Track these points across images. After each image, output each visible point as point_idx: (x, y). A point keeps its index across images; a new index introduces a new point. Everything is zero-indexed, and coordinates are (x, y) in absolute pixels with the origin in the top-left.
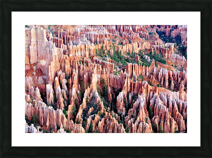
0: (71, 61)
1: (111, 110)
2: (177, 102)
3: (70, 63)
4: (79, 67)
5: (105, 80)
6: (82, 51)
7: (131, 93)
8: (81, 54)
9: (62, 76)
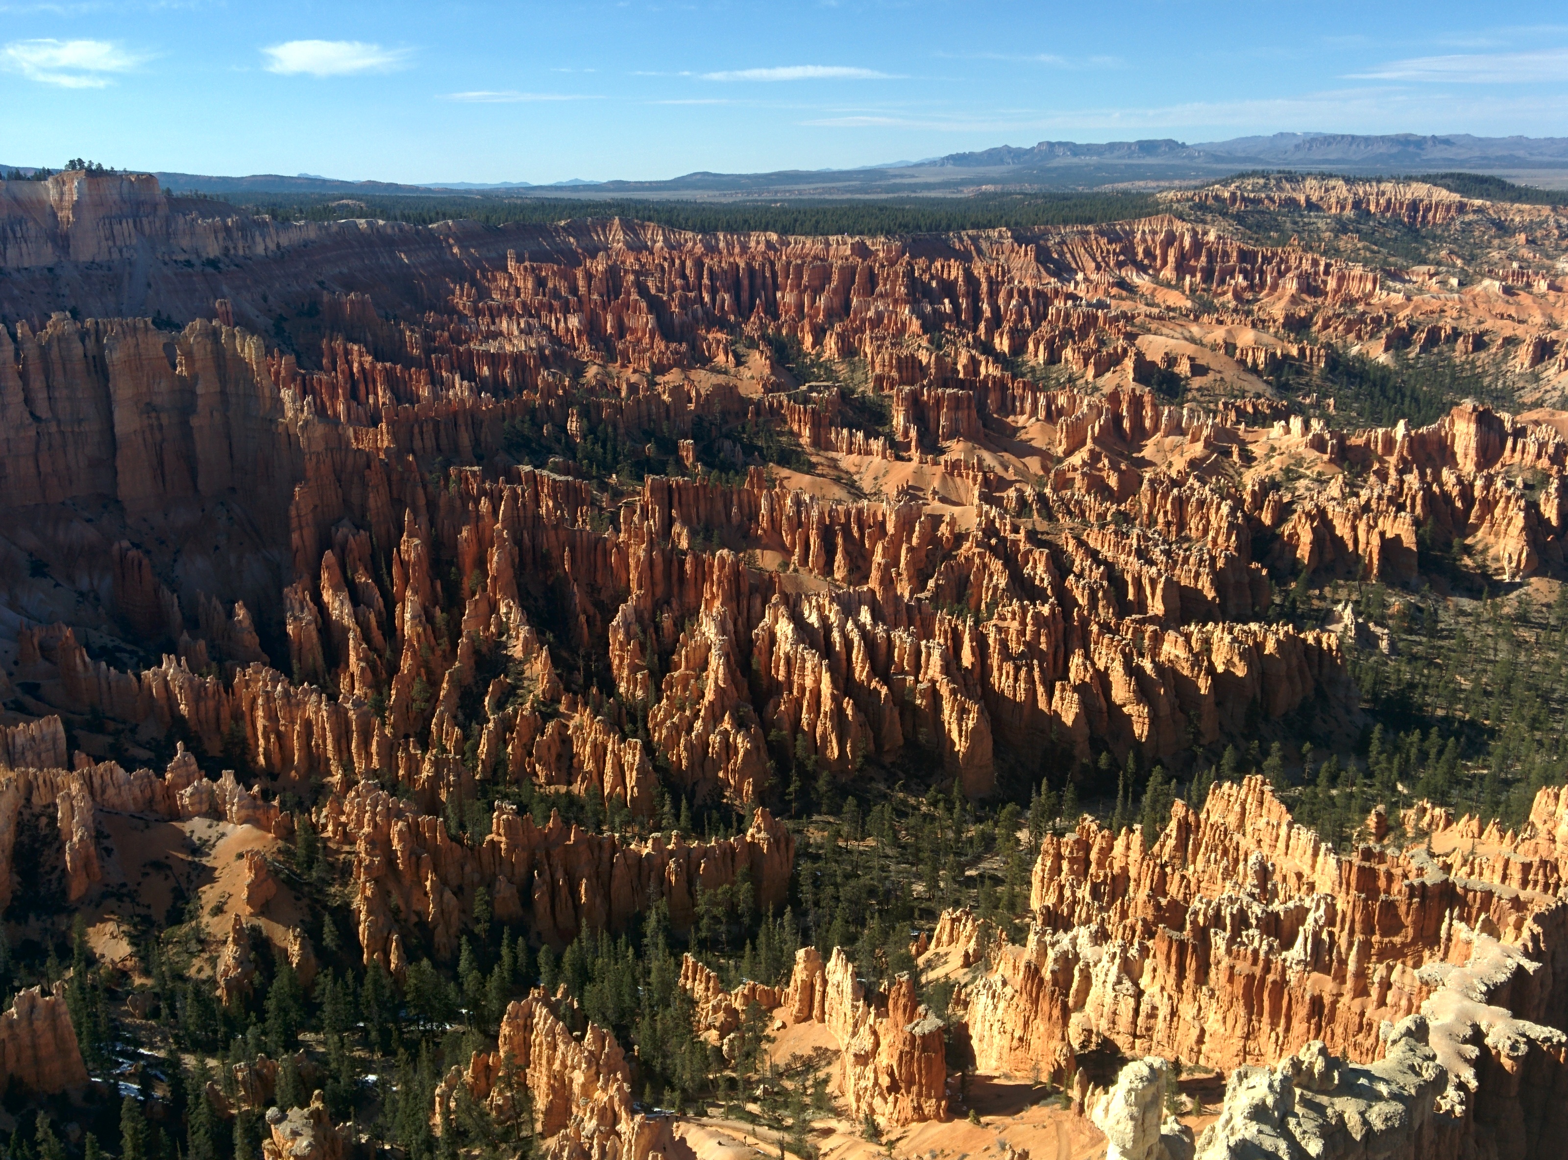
0: (394, 477)
1: (585, 687)
2: (863, 632)
3: (390, 485)
4: (432, 505)
5: (555, 554)
6: (443, 433)
7: (668, 603)
8: (438, 445)
9: (354, 546)
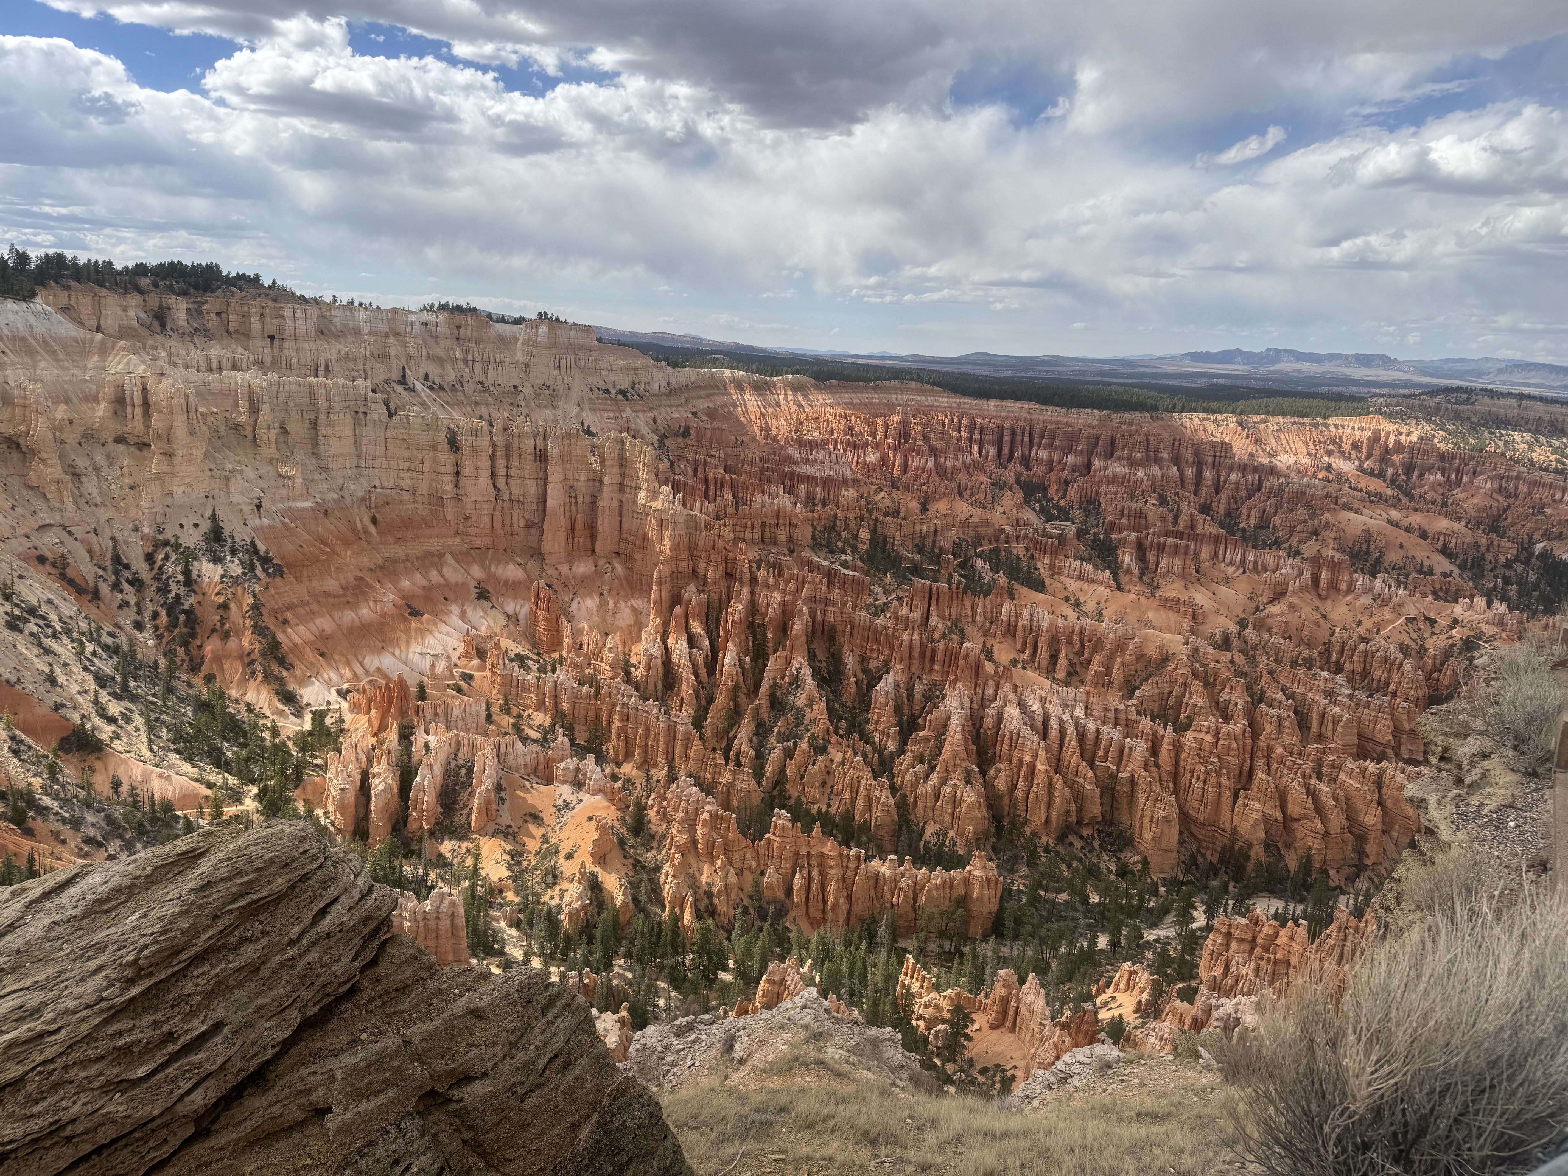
1: (849, 733)
2: (1077, 723)
4: (753, 580)
5: (839, 628)
6: (767, 528)
9: (695, 604)
